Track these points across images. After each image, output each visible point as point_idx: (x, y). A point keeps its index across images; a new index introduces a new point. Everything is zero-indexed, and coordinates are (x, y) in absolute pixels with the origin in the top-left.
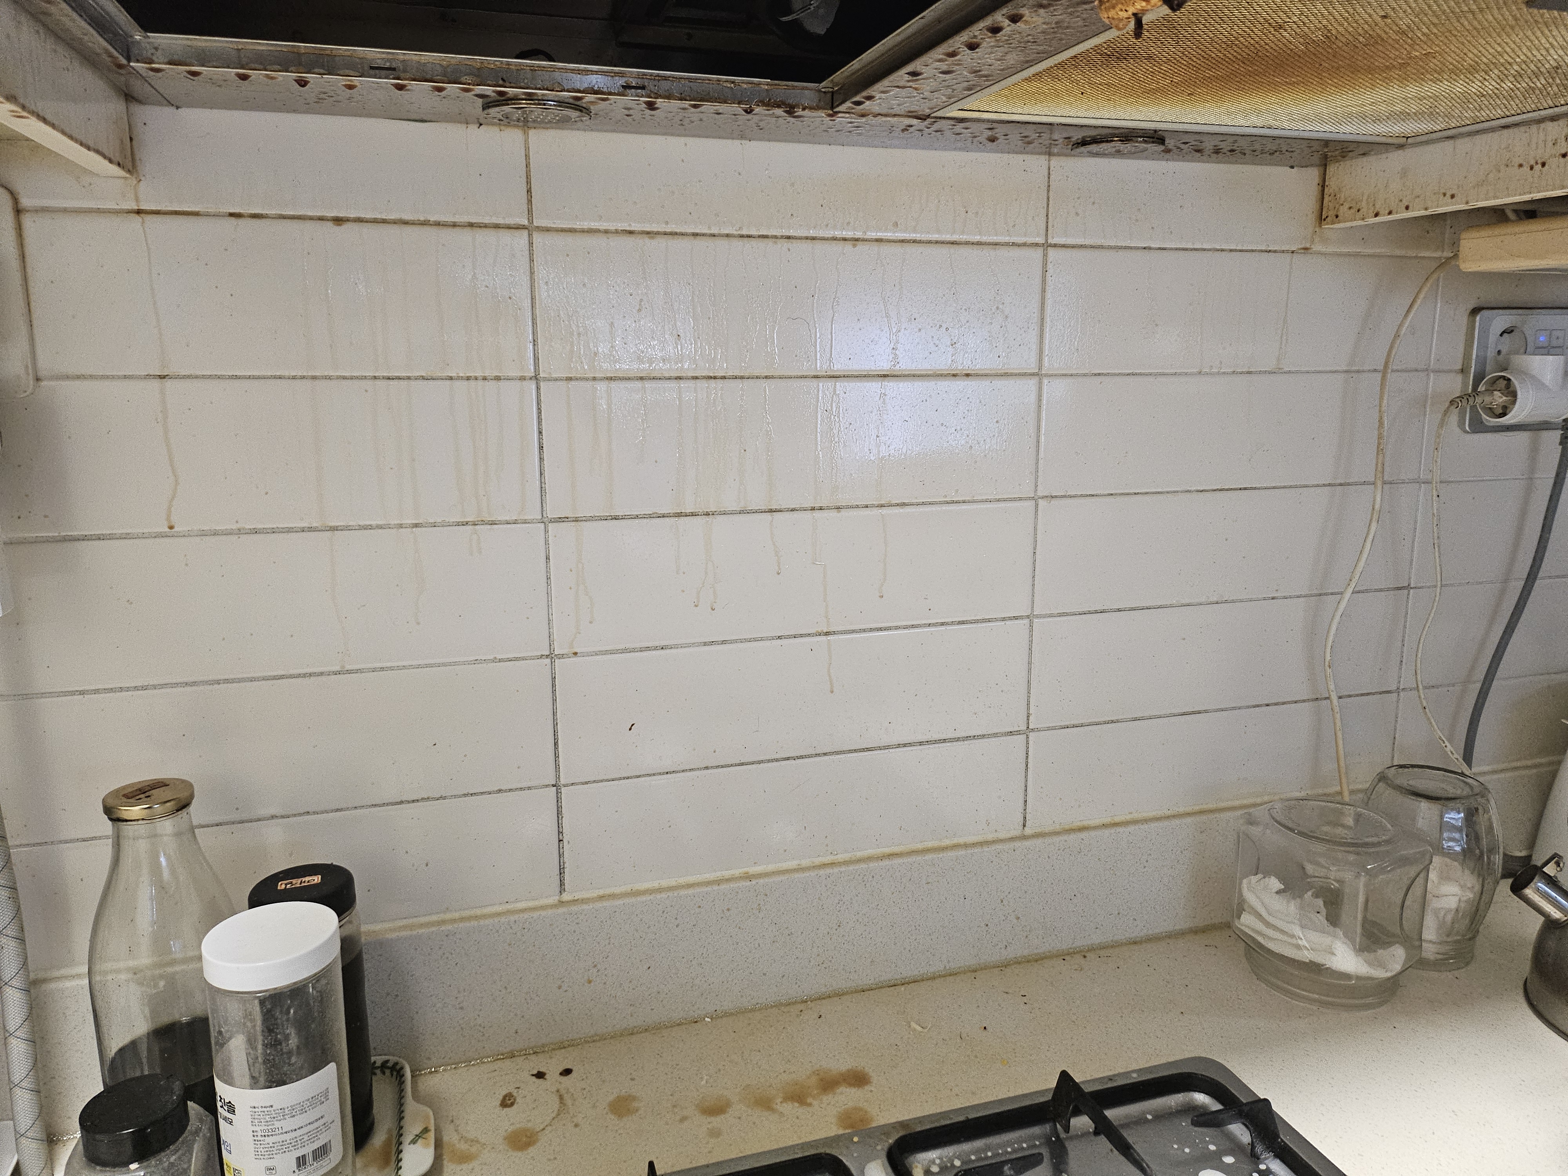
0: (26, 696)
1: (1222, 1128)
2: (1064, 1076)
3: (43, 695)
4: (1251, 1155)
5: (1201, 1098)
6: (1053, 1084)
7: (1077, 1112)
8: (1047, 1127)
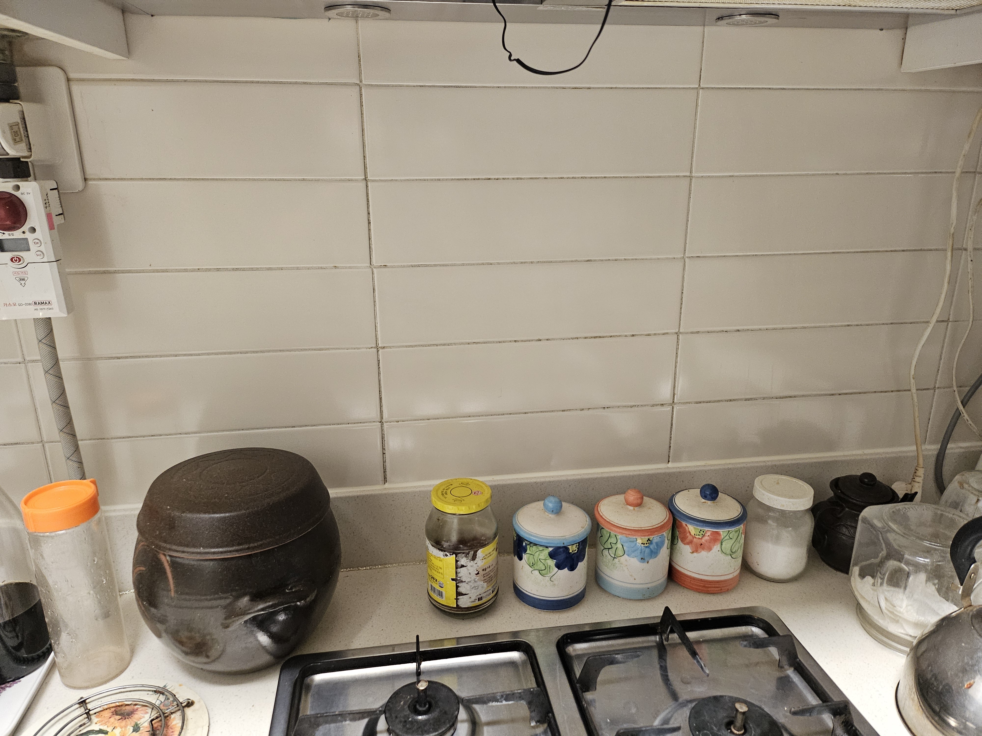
0: (89, 359)
1: (765, 649)
2: (667, 609)
3: (98, 358)
4: (779, 666)
5: (756, 630)
6: (661, 614)
7: (672, 631)
8: (657, 638)
